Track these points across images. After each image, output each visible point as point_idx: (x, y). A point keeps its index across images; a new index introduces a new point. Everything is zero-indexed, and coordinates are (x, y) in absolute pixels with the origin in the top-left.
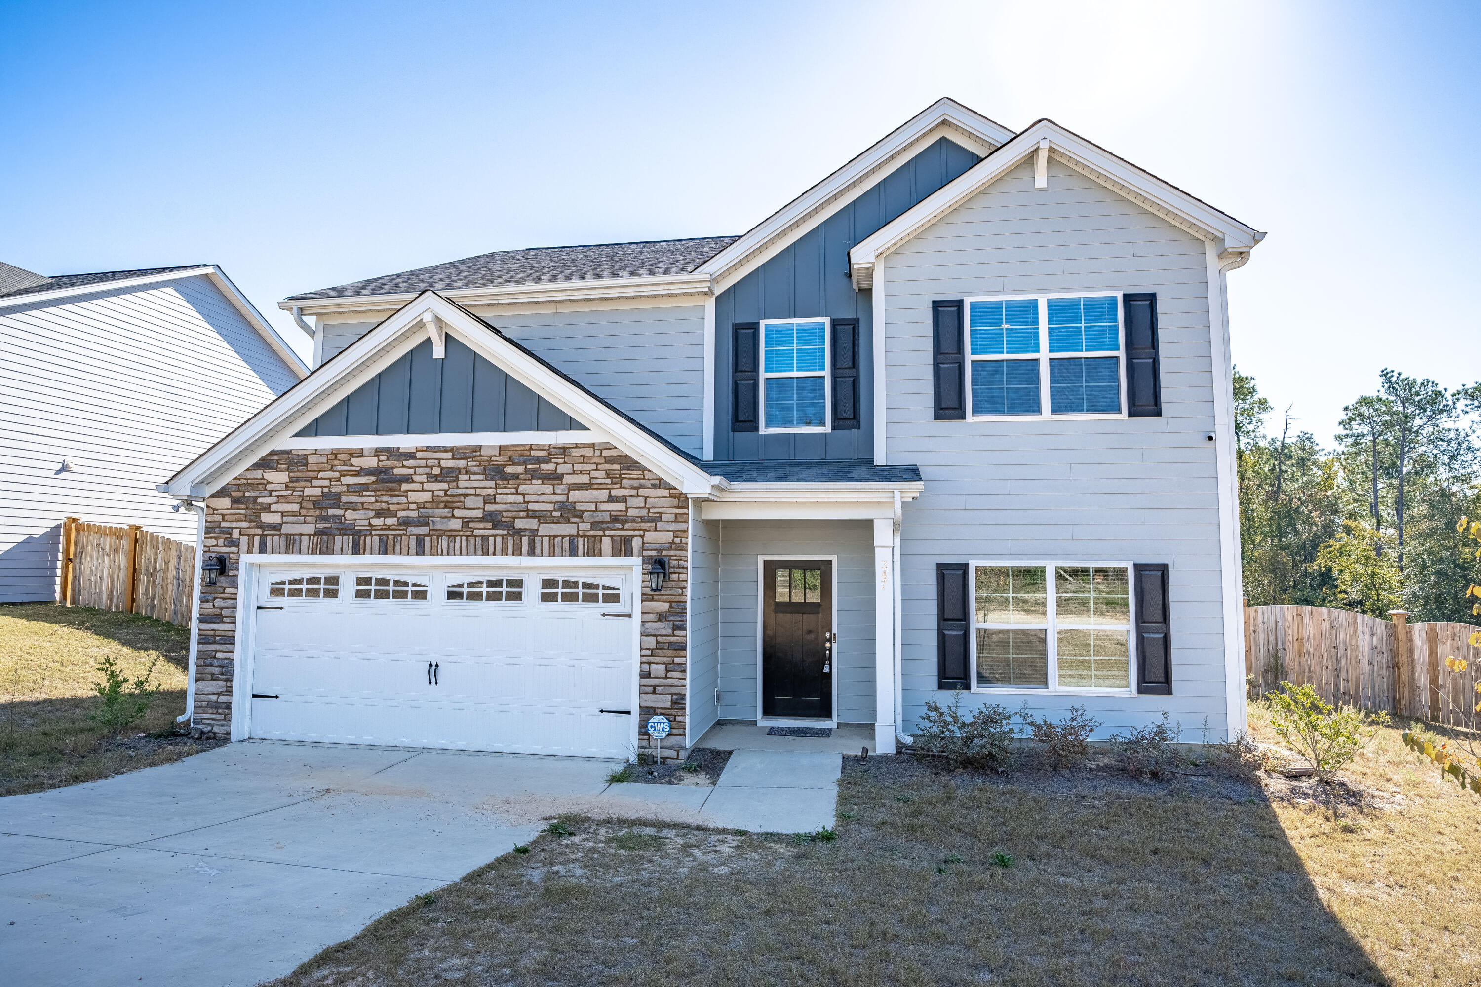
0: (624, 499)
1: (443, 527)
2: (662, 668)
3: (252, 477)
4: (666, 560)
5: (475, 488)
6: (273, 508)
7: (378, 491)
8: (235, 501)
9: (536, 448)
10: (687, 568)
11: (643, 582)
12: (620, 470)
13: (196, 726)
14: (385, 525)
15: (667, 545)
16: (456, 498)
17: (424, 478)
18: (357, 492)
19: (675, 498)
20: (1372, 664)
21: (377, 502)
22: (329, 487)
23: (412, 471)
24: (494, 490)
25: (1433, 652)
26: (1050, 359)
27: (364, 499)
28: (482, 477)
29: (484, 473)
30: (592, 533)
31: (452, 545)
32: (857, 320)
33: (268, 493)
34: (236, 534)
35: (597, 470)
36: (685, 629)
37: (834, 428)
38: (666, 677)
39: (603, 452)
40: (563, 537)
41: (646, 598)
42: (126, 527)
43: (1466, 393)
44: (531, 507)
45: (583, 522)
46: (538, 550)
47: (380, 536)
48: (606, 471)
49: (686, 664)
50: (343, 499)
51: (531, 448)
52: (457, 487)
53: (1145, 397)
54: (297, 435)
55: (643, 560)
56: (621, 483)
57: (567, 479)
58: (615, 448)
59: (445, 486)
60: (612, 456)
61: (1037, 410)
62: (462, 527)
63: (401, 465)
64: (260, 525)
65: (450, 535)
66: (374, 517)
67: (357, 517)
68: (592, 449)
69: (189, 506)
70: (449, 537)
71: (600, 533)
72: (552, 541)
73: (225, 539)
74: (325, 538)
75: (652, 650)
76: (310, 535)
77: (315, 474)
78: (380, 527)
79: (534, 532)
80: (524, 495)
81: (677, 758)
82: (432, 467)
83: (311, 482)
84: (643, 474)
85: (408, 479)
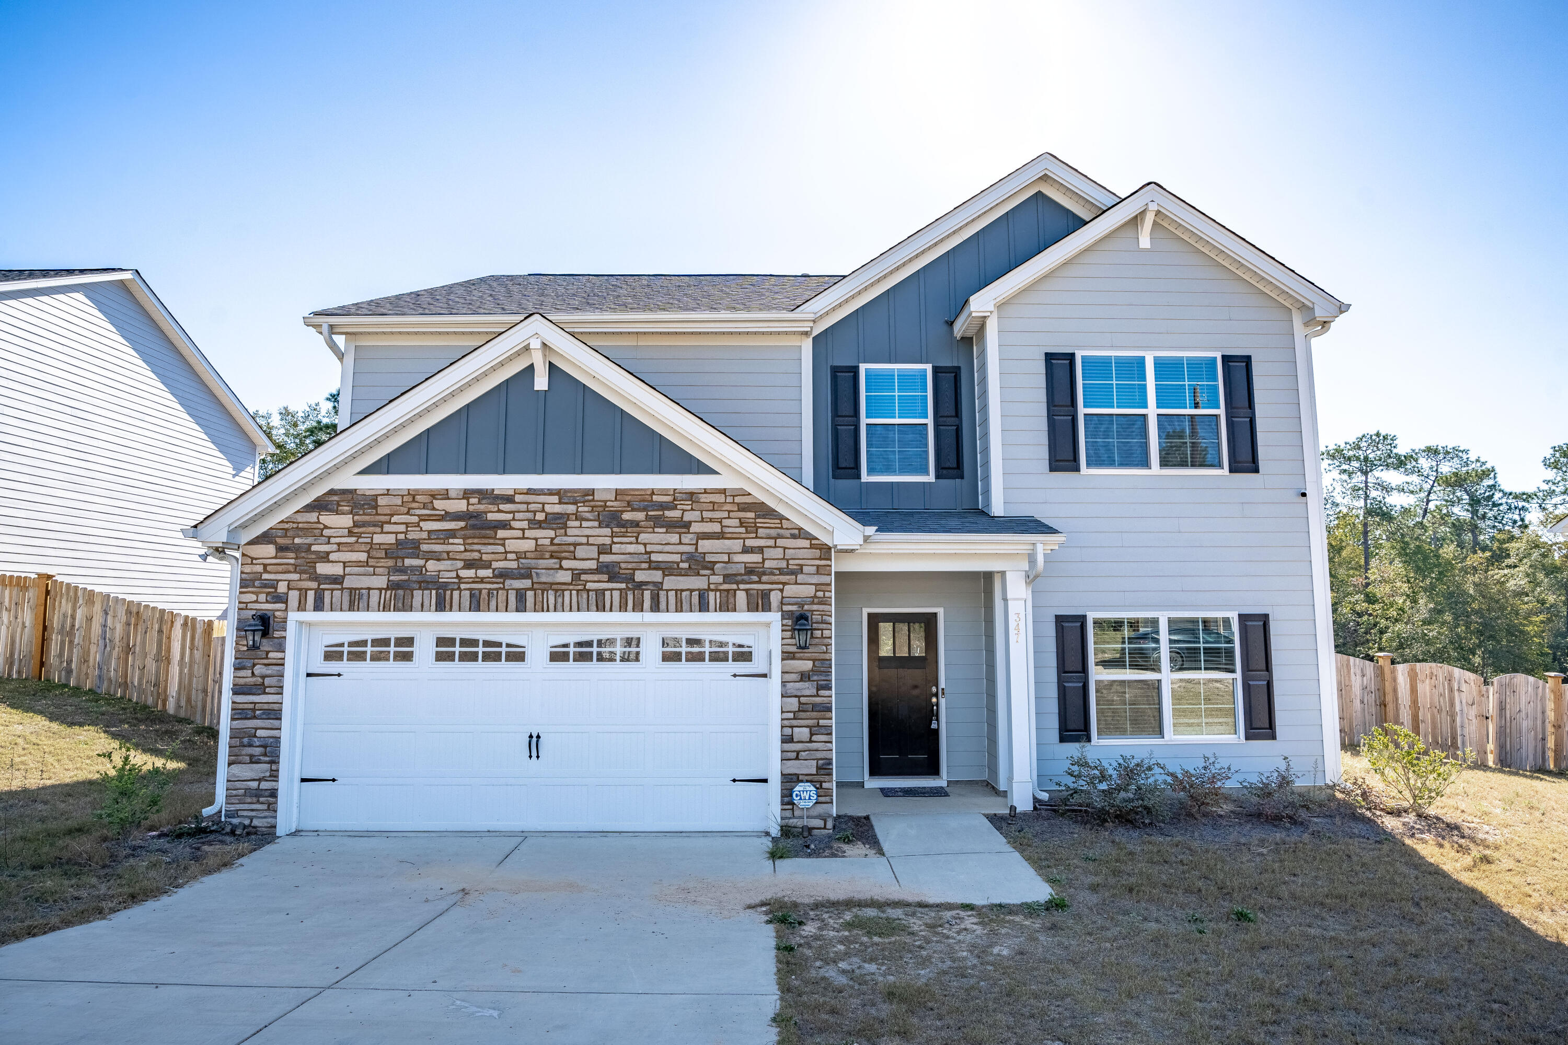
0: (760, 550)
1: (549, 580)
2: (806, 731)
3: (304, 520)
4: (809, 615)
5: (588, 536)
6: (332, 557)
7: (469, 538)
8: (281, 549)
9: (659, 493)
10: (831, 624)
11: (783, 639)
12: (755, 519)
13: (228, 820)
14: (477, 577)
15: (809, 599)
16: (566, 548)
17: (525, 524)
18: (440, 539)
19: (816, 549)
20: (1363, 702)
21: (466, 551)
22: (406, 533)
23: (510, 516)
24: (610, 539)
25: (1414, 690)
26: (1158, 415)
27: (450, 548)
28: (596, 524)
29: (598, 520)
30: (726, 587)
31: (560, 600)
32: (959, 368)
33: (327, 539)
34: (282, 588)
35: (729, 518)
36: (830, 689)
37: (938, 477)
38: (811, 741)
39: (736, 498)
40: (692, 591)
41: (787, 656)
42: (33, 576)
43: (1328, 454)
44: (654, 557)
45: (714, 574)
46: (663, 605)
47: (470, 590)
48: (740, 519)
49: (831, 726)
50: (424, 547)
51: (653, 493)
52: (566, 535)
53: (1245, 455)
54: (362, 472)
55: (782, 616)
56: (757, 533)
57: (695, 528)
58: (749, 494)
59: (551, 533)
60: (746, 503)
61: (1146, 464)
62: (572, 580)
63: (496, 509)
64: (316, 577)
65: (558, 588)
66: (463, 568)
67: (442, 568)
68: (723, 495)
69: (222, 555)
70: (556, 591)
71: (734, 587)
72: (679, 595)
73: (268, 594)
74: (401, 592)
75: (794, 713)
76: (380, 590)
77: (387, 518)
78: (471, 580)
79: (658, 586)
80: (645, 545)
81: (825, 828)
82: (535, 512)
83: (382, 527)
84: (781, 523)
85: (505, 525)
